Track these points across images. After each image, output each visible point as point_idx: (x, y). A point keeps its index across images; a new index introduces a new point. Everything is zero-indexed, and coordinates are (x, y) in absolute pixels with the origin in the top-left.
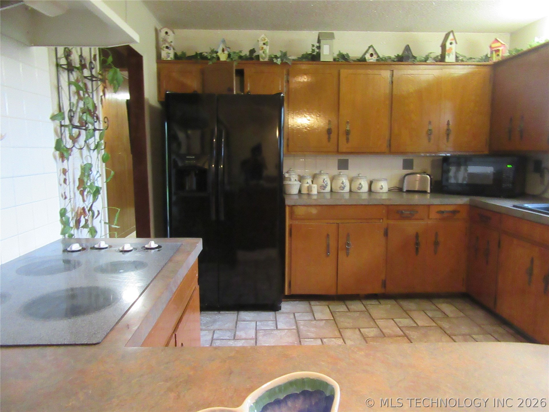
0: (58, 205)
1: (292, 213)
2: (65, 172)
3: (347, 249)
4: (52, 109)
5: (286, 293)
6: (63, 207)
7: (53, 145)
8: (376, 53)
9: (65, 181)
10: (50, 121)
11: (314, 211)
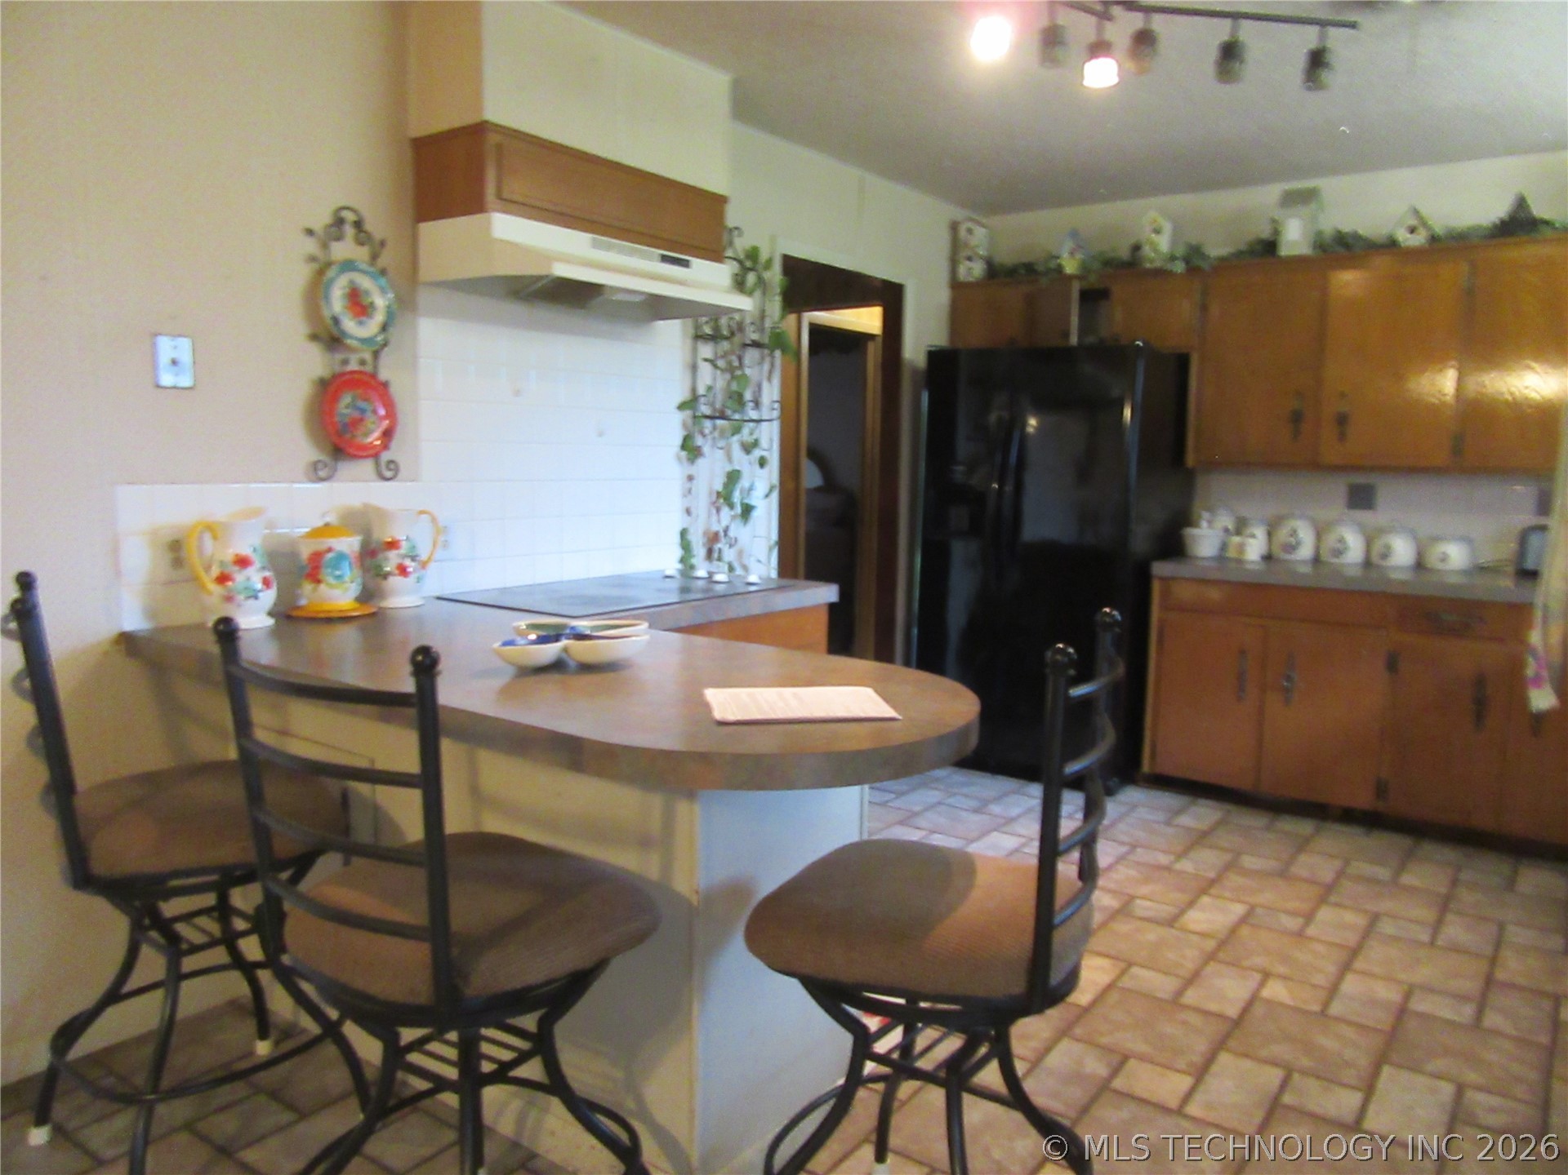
0: (677, 522)
1: (1166, 594)
2: (690, 478)
3: (1287, 690)
4: (681, 394)
5: (1146, 767)
6: (685, 526)
7: (678, 441)
8: (1424, 224)
9: (690, 491)
10: (677, 411)
11: (1214, 595)
